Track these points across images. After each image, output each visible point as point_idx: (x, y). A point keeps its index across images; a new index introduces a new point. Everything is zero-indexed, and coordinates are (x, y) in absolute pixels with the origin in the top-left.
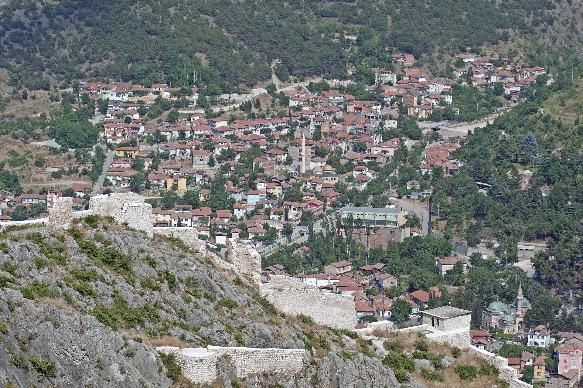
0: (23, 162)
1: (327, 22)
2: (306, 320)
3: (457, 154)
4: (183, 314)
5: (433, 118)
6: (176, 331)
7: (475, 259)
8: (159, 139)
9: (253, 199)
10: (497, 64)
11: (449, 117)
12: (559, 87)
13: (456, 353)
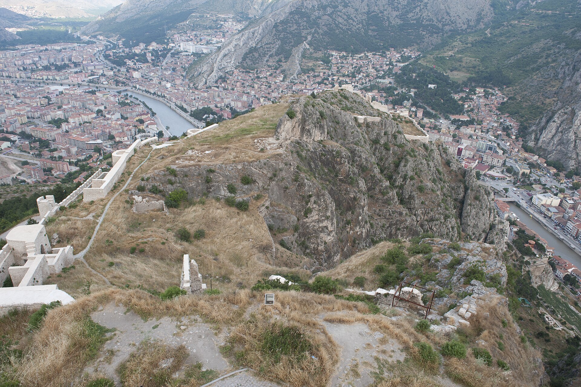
0: (315, 66)
1: (377, 40)
2: (378, 110)
3: (400, 70)
4: (357, 108)
5: (396, 62)
6: (356, 112)
7: (402, 92)
8: (342, 63)
9: (360, 76)
10: (411, 51)
11: (399, 62)
12: (424, 57)
13: (405, 118)
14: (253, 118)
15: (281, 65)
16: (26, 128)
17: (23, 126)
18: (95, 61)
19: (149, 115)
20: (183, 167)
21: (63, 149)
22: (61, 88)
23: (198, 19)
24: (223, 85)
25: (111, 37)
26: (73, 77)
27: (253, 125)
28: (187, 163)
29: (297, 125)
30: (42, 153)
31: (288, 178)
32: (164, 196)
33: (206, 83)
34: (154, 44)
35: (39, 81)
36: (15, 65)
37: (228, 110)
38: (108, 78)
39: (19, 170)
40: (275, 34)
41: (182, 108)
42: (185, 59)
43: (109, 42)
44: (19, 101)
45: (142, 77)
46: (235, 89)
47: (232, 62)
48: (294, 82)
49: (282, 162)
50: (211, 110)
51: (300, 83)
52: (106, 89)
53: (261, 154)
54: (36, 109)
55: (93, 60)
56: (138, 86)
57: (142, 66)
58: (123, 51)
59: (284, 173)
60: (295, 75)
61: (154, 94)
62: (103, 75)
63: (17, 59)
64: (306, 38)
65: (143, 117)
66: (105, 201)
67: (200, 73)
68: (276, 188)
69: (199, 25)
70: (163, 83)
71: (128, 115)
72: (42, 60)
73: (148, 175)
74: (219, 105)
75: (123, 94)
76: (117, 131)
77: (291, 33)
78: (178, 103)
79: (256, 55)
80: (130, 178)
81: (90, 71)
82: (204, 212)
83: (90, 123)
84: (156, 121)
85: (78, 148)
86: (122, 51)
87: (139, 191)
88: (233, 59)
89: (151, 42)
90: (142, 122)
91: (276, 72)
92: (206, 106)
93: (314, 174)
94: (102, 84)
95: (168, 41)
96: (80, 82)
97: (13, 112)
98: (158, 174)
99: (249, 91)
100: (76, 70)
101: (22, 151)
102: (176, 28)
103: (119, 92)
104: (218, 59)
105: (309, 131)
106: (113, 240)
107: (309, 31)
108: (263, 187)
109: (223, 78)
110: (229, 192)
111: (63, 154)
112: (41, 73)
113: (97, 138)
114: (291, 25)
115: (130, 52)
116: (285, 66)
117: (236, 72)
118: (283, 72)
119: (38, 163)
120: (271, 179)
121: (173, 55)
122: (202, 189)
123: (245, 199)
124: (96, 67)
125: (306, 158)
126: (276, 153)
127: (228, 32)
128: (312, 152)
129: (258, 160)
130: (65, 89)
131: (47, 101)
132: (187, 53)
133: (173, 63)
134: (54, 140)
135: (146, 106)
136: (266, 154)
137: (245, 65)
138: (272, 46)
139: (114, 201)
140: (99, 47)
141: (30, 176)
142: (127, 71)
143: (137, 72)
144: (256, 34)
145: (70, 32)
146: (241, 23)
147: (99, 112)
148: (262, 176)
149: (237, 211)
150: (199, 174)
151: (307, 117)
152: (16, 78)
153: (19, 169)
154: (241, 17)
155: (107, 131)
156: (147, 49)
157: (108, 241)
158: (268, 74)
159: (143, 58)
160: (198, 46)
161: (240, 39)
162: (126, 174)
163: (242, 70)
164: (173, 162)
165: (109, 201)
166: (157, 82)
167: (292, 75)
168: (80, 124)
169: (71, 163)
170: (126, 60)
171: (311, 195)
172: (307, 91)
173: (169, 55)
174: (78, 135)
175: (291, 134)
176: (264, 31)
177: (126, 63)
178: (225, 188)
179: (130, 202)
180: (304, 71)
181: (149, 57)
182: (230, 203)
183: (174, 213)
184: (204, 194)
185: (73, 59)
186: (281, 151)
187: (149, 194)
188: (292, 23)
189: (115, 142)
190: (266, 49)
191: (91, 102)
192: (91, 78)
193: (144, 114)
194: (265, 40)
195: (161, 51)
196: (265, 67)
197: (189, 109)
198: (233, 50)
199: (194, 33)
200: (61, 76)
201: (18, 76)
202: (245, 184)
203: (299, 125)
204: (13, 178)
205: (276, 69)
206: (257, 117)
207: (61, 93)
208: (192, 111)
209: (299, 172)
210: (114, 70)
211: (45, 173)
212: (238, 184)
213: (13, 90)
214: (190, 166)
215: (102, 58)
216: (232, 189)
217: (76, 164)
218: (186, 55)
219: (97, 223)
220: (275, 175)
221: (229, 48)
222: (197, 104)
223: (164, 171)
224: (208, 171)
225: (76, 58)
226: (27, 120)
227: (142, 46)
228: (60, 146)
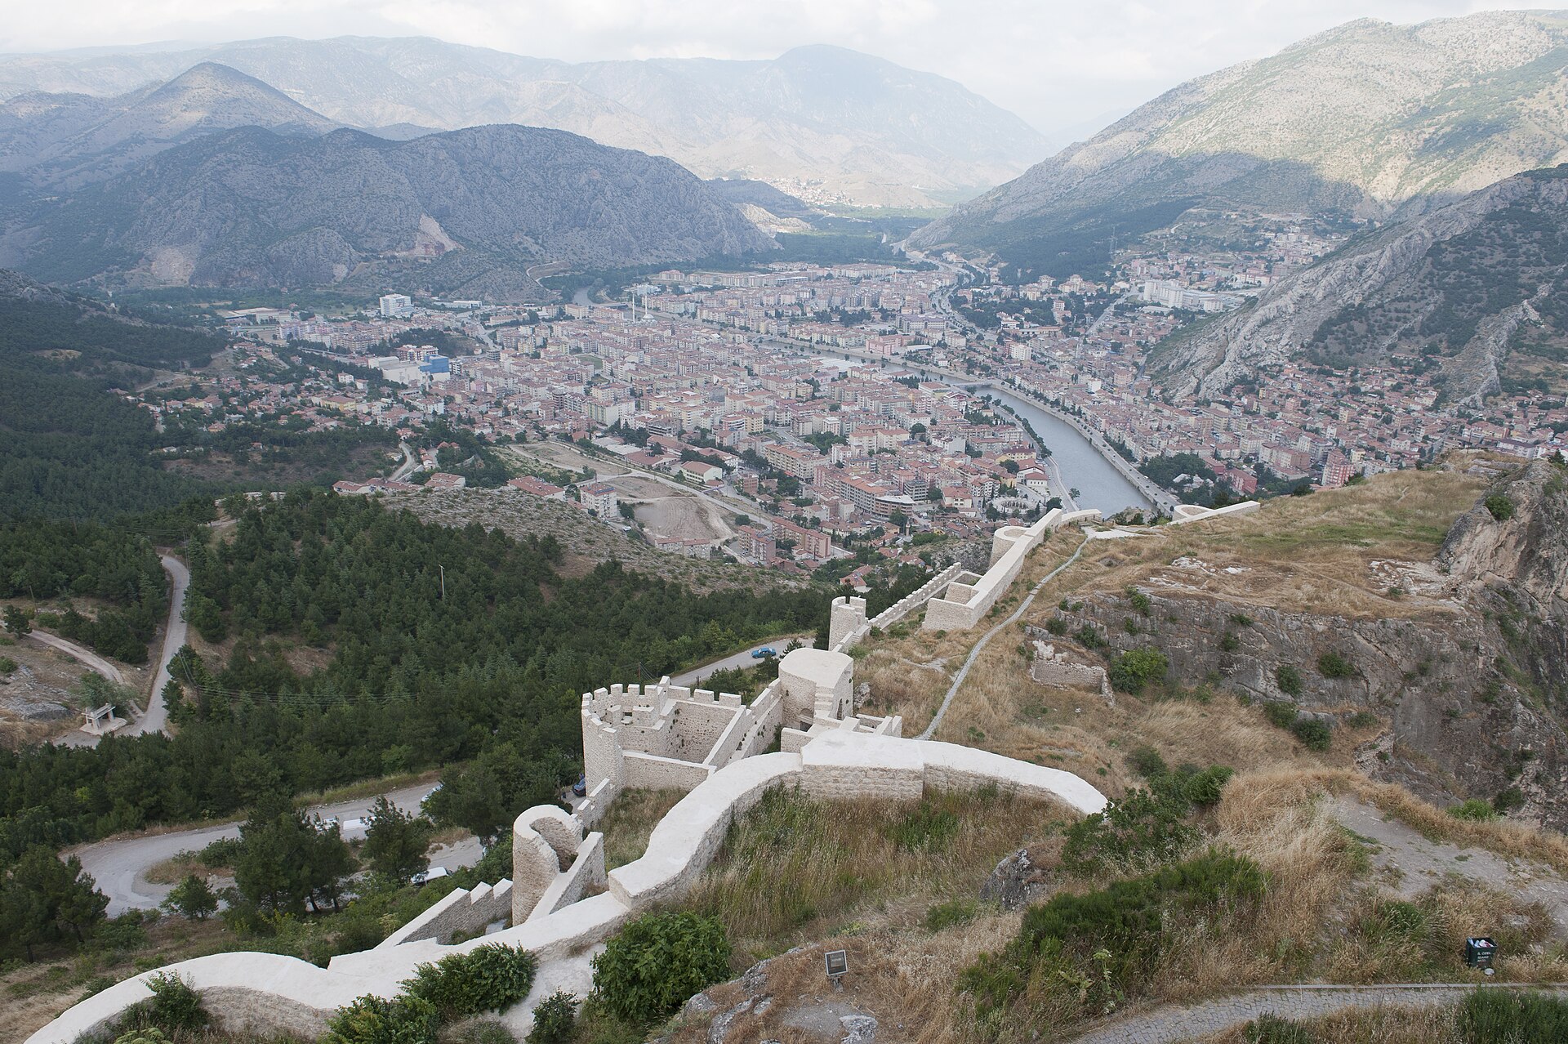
14: (1362, 502)
15: (1436, 364)
16: (759, 444)
17: (753, 438)
18: (929, 310)
19: (1034, 455)
20: (1169, 596)
21: (825, 503)
22: (844, 366)
23: (1202, 224)
24: (1245, 401)
25: (974, 257)
26: (874, 342)
27: (1362, 520)
28: (1177, 586)
29: (1512, 540)
30: (780, 504)
31: (1462, 686)
32: (1107, 657)
33: (1197, 390)
34: (1076, 280)
35: (802, 344)
36: (762, 304)
37: (1250, 470)
38: (951, 353)
39: (727, 533)
40: (1431, 273)
41: (1121, 449)
42: (1151, 323)
43: (969, 268)
44: (756, 383)
45: (1033, 358)
46: (1280, 415)
47: (1283, 342)
48: (1469, 416)
49: (1451, 639)
50: (1201, 463)
51: (1489, 420)
52: (941, 378)
53: (1389, 603)
54: (787, 405)
55: (925, 307)
56: (1018, 380)
57: (1037, 332)
58: (998, 293)
59: (1451, 671)
60: (1478, 396)
61: (1056, 403)
62: (942, 345)
63: (768, 291)
64: (1533, 291)
65: (1018, 458)
66: (972, 638)
67: (1186, 363)
68: (1418, 708)
69: (1204, 238)
70: (1083, 379)
71: (984, 448)
72: (816, 299)
73: (1078, 599)
74: (1224, 454)
75: (978, 394)
76: (950, 482)
77: (1482, 273)
78: (1114, 434)
79: (1360, 328)
80: (1031, 598)
81: (913, 333)
82: (1205, 722)
83: (893, 453)
84: (1048, 470)
85: (858, 507)
86: (995, 290)
87: (1051, 632)
88: (1287, 334)
89: (1069, 275)
90: (1013, 468)
91: (1413, 381)
92: (1187, 452)
93: (1546, 695)
94: (936, 365)
95: (1114, 275)
96: (887, 356)
97: (740, 405)
98: (1103, 602)
99: (1320, 425)
100: (886, 327)
101: (740, 493)
102: (1140, 243)
103: (972, 390)
104: (1245, 331)
105: (1547, 564)
106: (984, 732)
107: (1545, 270)
108: (1381, 697)
109: (1250, 383)
110: (1280, 688)
111: (823, 514)
112: (809, 327)
113: (903, 490)
114: (1487, 250)
115: (1013, 296)
116: (1446, 365)
117: (1290, 369)
118: (1438, 382)
119: (769, 524)
120: (1408, 678)
121: (1120, 311)
122: (1208, 663)
123: (1322, 715)
124: (930, 325)
125: (1524, 642)
126: (1437, 609)
127: (1282, 259)
128: (1546, 627)
129: (1379, 616)
130: (853, 369)
131: (810, 389)
132: (1158, 309)
133: (1118, 330)
134: (809, 481)
135: (1029, 430)
136: (1408, 605)
137: (1321, 352)
138: (1414, 306)
139: (991, 641)
140: (943, 279)
141: (747, 551)
142: (1000, 341)
143: (1021, 346)
144: (1369, 271)
145: (884, 241)
146: (1324, 239)
147: (918, 430)
148: (1382, 664)
149: (1293, 743)
150: (1208, 623)
151: (1549, 522)
152: (758, 332)
153: (728, 530)
154: (1327, 222)
155: (928, 477)
156: (1055, 292)
157: (973, 729)
158: (1388, 383)
159: (1042, 314)
160: (1193, 292)
161: (1316, 282)
162: (1023, 588)
163: (1309, 365)
164: (1144, 579)
165: (979, 639)
166: (1069, 373)
167: (1468, 394)
168: (871, 453)
169: (835, 539)
170: (1002, 315)
171: (1531, 753)
172: (1511, 447)
173: (1111, 309)
174: (863, 476)
175: (1488, 564)
176: (1394, 264)
177: (999, 320)
178: (1270, 675)
179: (1027, 653)
180: (1510, 387)
181: (1059, 310)
182: (1277, 716)
183: (1127, 706)
184: (1210, 678)
185: (882, 303)
186: (1452, 605)
187: (1074, 645)
188: (1492, 245)
189: (941, 507)
190: (1394, 315)
191: (904, 404)
192: (913, 348)
193: (1022, 450)
194: (1395, 288)
195: (1089, 299)
196: (1383, 363)
197: (1138, 453)
198: (1291, 311)
199: (1187, 258)
200: (850, 337)
201: (762, 330)
202: (1327, 676)
203: (1518, 543)
204: (713, 548)
205: (1417, 371)
206: (1374, 501)
207: (844, 375)
208: (1145, 460)
209: (1502, 677)
210: (970, 335)
211: (779, 550)
212: (1309, 672)
213: (748, 357)
214: (1187, 596)
215: (945, 304)
216: (1288, 681)
217: (846, 544)
218: (1156, 314)
219: (952, 684)
220: (1423, 671)
221: (1280, 302)
222: (1163, 444)
223: (1118, 595)
224: (1233, 619)
225: (889, 299)
226: (762, 427)
227: (1046, 282)
228: (820, 496)
